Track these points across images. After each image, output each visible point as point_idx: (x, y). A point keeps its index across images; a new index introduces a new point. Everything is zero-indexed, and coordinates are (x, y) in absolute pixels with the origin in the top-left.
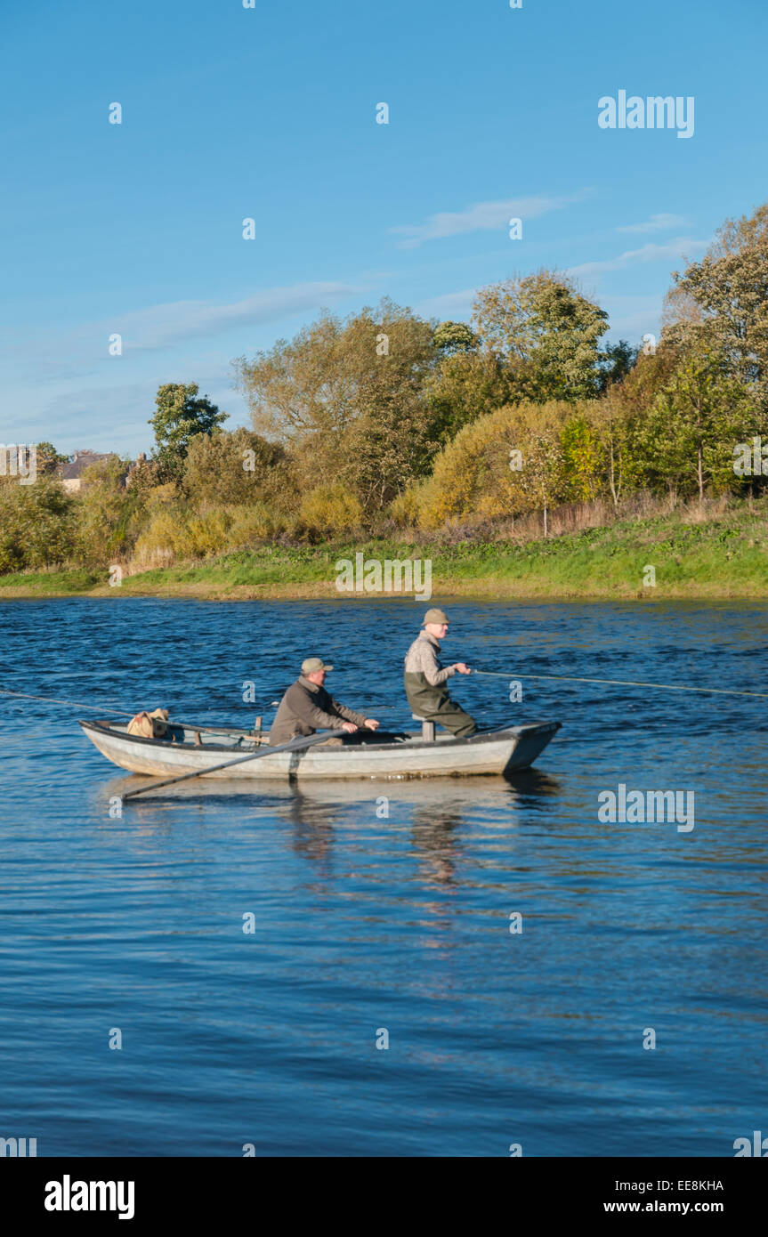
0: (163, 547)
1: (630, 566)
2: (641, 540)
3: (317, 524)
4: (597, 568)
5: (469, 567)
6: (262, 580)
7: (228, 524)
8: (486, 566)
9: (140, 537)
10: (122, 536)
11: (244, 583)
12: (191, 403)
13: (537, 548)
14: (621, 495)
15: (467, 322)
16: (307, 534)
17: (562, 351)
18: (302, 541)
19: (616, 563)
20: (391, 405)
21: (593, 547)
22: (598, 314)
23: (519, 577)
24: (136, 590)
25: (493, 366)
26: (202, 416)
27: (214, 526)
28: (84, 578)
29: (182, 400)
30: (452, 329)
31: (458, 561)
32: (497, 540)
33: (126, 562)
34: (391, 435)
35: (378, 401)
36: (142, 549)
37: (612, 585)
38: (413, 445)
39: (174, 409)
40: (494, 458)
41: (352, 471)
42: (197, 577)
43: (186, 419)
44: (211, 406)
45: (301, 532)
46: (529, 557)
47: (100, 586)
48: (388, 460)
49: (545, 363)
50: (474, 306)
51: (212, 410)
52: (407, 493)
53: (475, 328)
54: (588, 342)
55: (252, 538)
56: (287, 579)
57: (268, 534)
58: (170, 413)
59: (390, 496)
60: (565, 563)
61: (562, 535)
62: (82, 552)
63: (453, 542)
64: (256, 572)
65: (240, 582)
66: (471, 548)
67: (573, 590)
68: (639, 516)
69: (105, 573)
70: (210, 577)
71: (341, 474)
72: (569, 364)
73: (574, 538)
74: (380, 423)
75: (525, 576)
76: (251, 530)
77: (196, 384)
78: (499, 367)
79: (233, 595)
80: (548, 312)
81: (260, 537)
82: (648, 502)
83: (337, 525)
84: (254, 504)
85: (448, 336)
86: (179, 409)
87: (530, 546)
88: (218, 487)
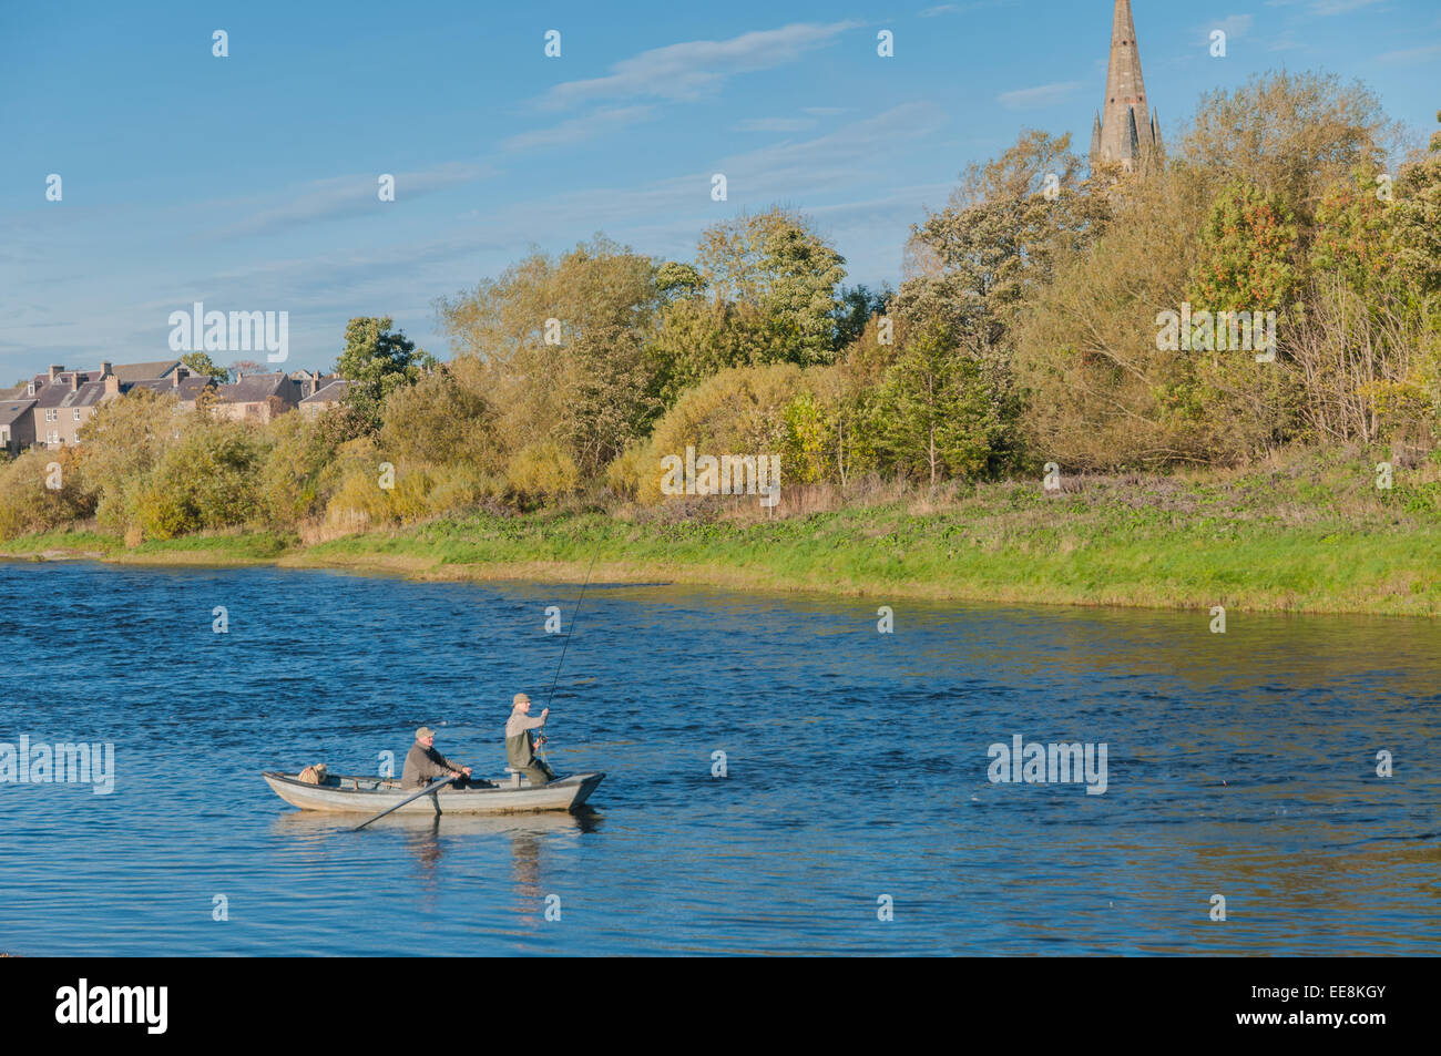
0: (357, 509)
1: (853, 561)
2: (867, 532)
3: (527, 487)
4: (820, 562)
5: (690, 551)
6: (472, 559)
7: (428, 486)
8: (706, 551)
9: (333, 498)
10: (312, 496)
11: (452, 561)
12: (384, 339)
13: (760, 534)
14: (849, 477)
15: (692, 262)
16: (516, 498)
17: (796, 298)
18: (512, 506)
19: (839, 556)
20: (609, 357)
21: (817, 536)
22: (835, 259)
23: (742, 566)
24: (331, 560)
25: (722, 313)
26: (397, 353)
27: (412, 489)
28: (271, 542)
29: (375, 336)
30: (675, 270)
31: (679, 544)
32: (721, 519)
33: (318, 525)
34: (609, 390)
35: (596, 353)
36: (334, 511)
37: (834, 581)
38: (631, 401)
39: (365, 346)
40: (719, 425)
41: (565, 430)
42: (399, 548)
43: (378, 356)
44: (406, 341)
45: (509, 497)
46: (753, 542)
47: (289, 553)
48: (605, 417)
49: (777, 311)
50: (698, 246)
51: (408, 347)
52: (626, 454)
53: (702, 271)
54: (824, 289)
55: (457, 503)
56: (498, 557)
57: (474, 498)
58: (361, 350)
59: (607, 456)
60: (789, 552)
61: (787, 518)
62: (266, 513)
63: (674, 521)
64: (463, 549)
65: (448, 560)
66: (693, 527)
67: (795, 584)
68: (866, 503)
69: (294, 537)
70: (412, 549)
71: (553, 432)
72: (803, 313)
73: (798, 524)
74: (596, 377)
75: (747, 565)
76: (454, 493)
77: (389, 317)
78: (728, 315)
79: (441, 575)
80: (781, 255)
81: (466, 502)
82: (876, 488)
83: (549, 487)
84: (457, 465)
85: (671, 279)
86: (372, 345)
87: (754, 529)
88: (418, 442)
